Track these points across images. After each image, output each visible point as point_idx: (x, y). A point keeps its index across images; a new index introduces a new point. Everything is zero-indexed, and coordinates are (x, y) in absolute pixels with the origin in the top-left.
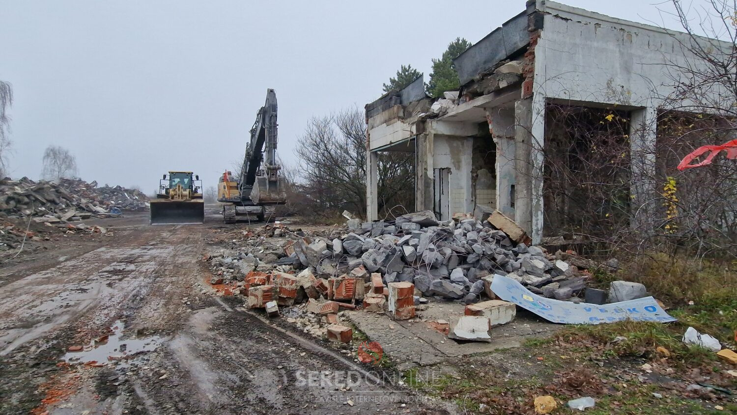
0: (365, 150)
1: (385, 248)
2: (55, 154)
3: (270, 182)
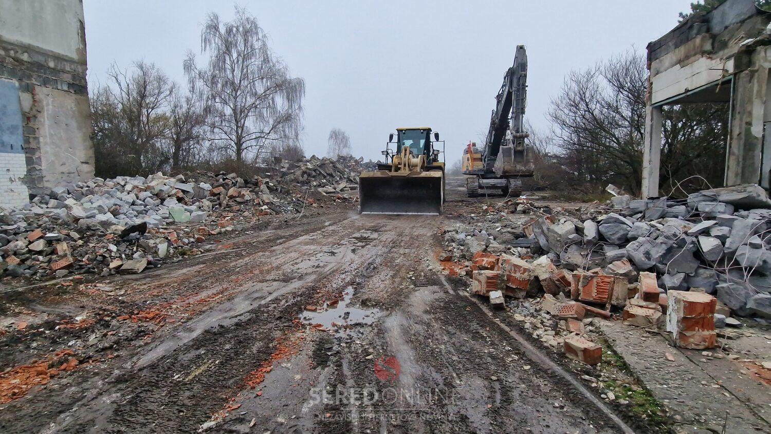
0: (644, 105)
3: (515, 152)
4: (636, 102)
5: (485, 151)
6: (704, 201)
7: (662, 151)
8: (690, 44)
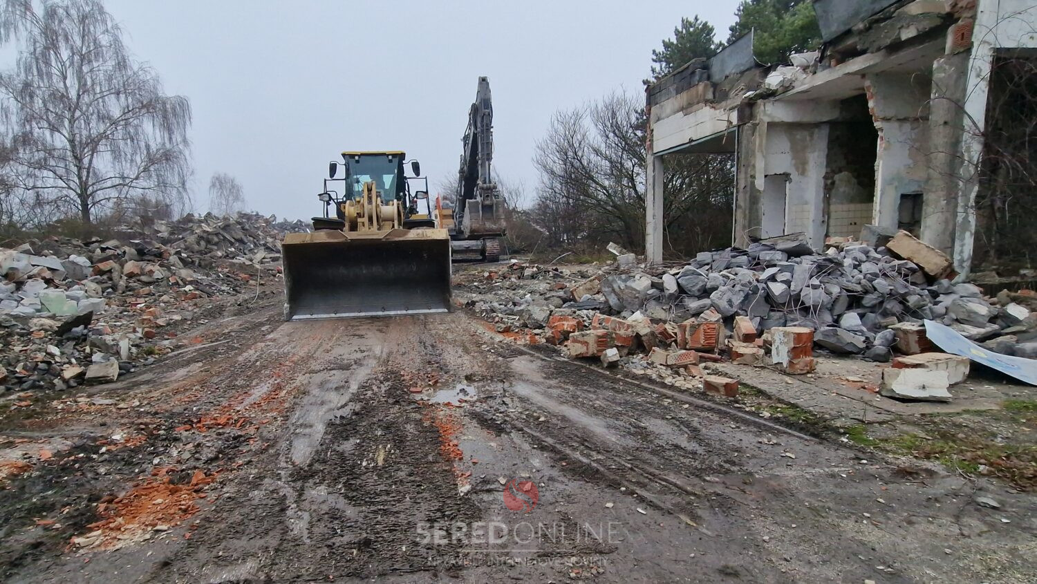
1: (743, 285)
2: (221, 184)
8: (693, 90)
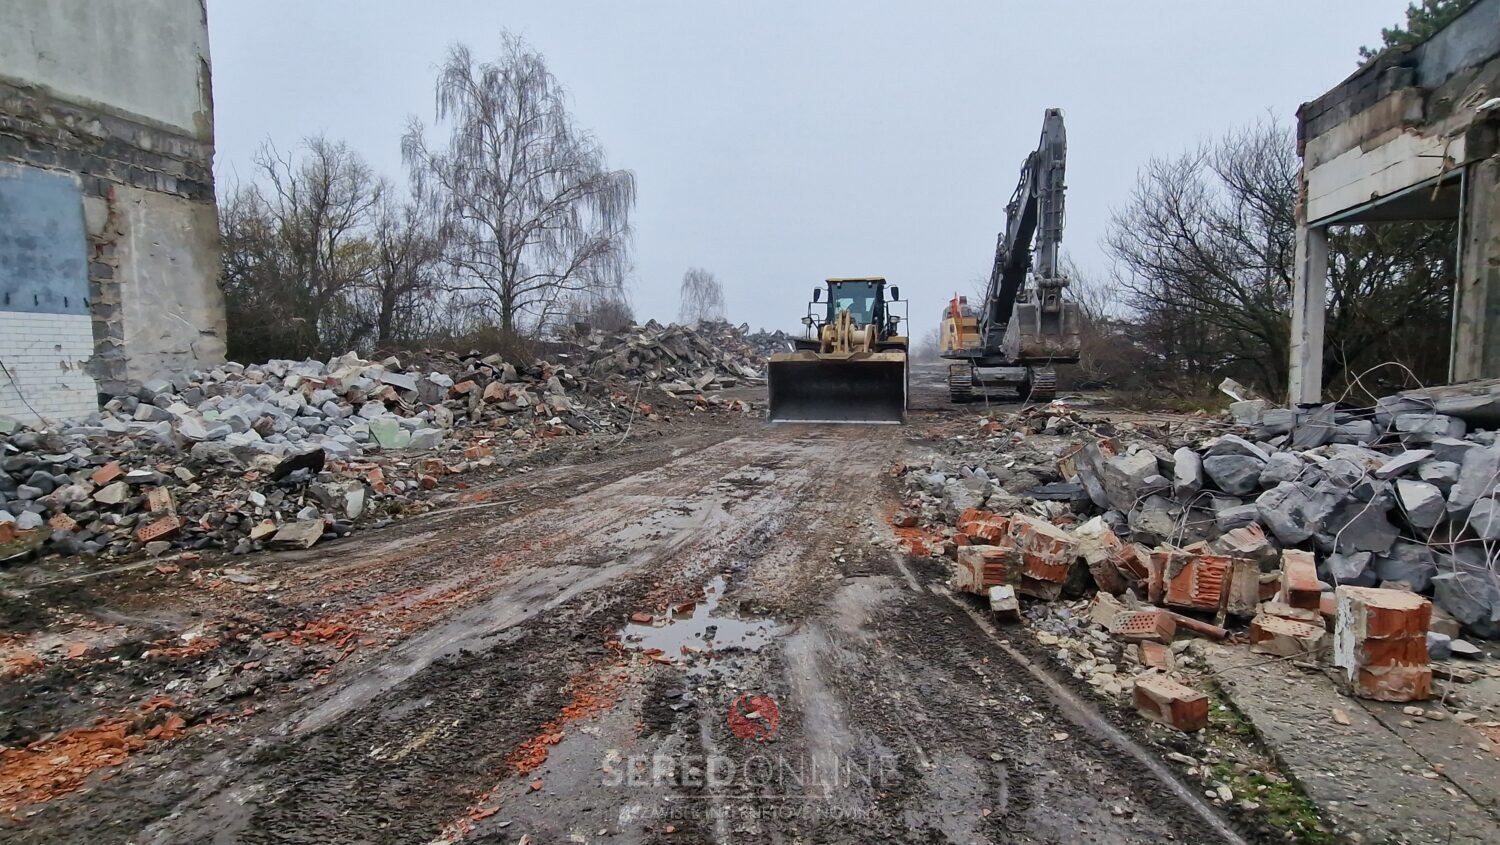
0: (1293, 225)
3: (1044, 314)
4: (1276, 218)
5: (985, 313)
6: (1410, 411)
7: (1328, 313)
8: (1381, 107)
